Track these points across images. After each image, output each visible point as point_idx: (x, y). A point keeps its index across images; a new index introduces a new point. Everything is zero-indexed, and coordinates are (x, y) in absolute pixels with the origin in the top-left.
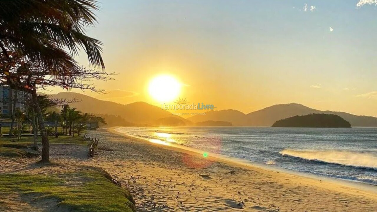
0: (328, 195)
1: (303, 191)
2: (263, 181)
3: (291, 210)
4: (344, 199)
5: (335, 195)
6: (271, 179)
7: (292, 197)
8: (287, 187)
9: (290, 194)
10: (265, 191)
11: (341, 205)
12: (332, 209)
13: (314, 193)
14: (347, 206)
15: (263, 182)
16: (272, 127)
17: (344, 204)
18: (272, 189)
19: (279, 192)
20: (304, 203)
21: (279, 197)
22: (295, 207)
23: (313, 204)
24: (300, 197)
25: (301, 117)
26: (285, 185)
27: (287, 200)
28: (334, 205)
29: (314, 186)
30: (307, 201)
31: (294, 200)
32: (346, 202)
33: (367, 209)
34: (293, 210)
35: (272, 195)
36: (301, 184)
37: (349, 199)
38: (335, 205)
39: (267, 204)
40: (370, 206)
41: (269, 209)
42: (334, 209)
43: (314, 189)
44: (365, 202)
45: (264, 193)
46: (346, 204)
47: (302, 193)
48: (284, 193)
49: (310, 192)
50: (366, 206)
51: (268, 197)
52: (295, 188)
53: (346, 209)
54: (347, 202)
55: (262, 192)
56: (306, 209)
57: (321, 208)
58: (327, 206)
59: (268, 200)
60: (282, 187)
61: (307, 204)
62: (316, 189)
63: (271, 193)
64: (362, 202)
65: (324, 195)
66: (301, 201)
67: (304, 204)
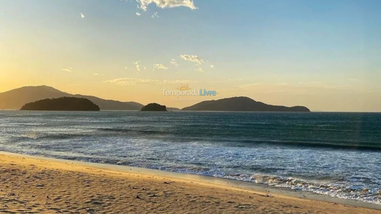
0: (71, 177)
1: (47, 175)
2: (4, 168)
3: (33, 196)
4: (87, 179)
5: (78, 177)
6: (14, 165)
7: (35, 183)
8: (31, 173)
9: (32, 180)
10: (6, 179)
11: (83, 186)
12: (75, 190)
13: (59, 176)
14: (89, 186)
15: (4, 170)
16: (20, 110)
17: (86, 184)
18: (14, 177)
19: (21, 179)
20: (47, 187)
21: (21, 184)
22: (37, 193)
23: (56, 187)
24: (43, 182)
25: (51, 100)
26: (28, 171)
27: (29, 187)
28: (76, 187)
29: (59, 169)
30: (50, 185)
31: (37, 185)
32: (87, 182)
33: (106, 186)
34: (34, 197)
35: (12, 183)
36: (46, 168)
37: (91, 179)
38: (78, 186)
39: (5, 193)
40: (109, 183)
41: (8, 198)
42: (76, 190)
43: (59, 173)
44: (105, 180)
45: (4, 182)
46: (87, 184)
47: (46, 177)
48: (27, 180)
49: (54, 176)
50: (105, 184)
51: (8, 186)
52: (39, 174)
53: (87, 189)
54: (89, 182)
55: (2, 181)
56: (48, 194)
57: (64, 191)
58: (70, 188)
59: (8, 189)
60: (25, 174)
61: (50, 189)
62: (61, 173)
63: (12, 181)
64: (103, 181)
65: (68, 178)
66: (44, 186)
67: (46, 189)
